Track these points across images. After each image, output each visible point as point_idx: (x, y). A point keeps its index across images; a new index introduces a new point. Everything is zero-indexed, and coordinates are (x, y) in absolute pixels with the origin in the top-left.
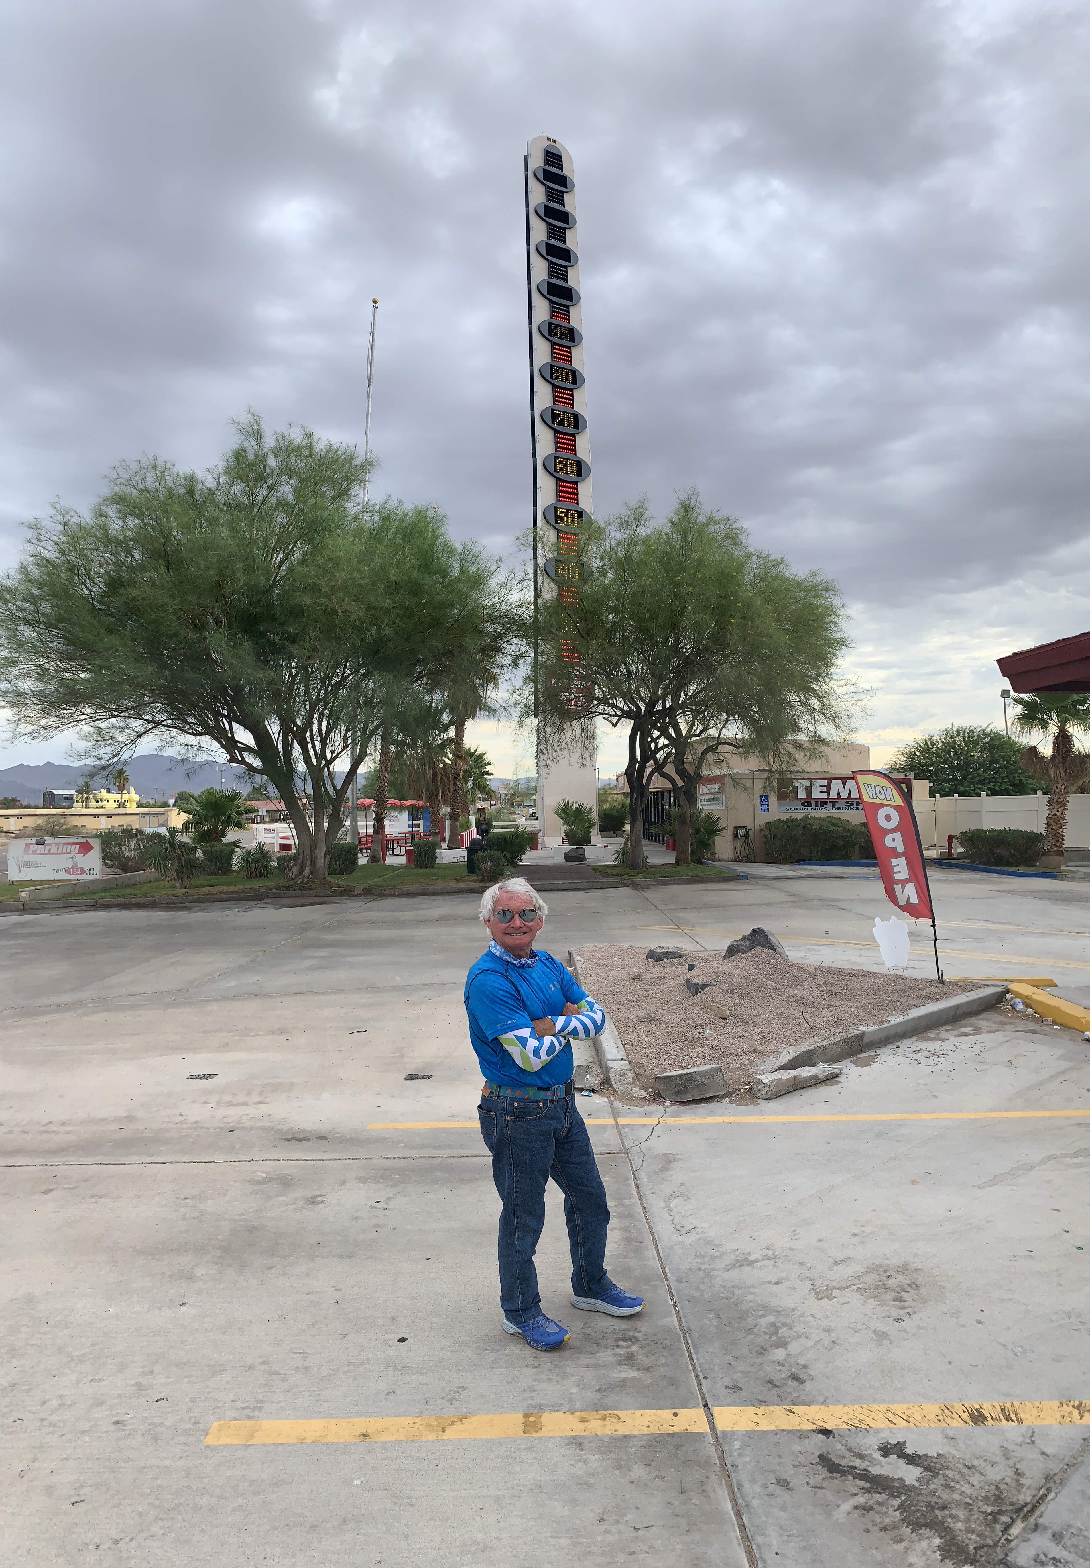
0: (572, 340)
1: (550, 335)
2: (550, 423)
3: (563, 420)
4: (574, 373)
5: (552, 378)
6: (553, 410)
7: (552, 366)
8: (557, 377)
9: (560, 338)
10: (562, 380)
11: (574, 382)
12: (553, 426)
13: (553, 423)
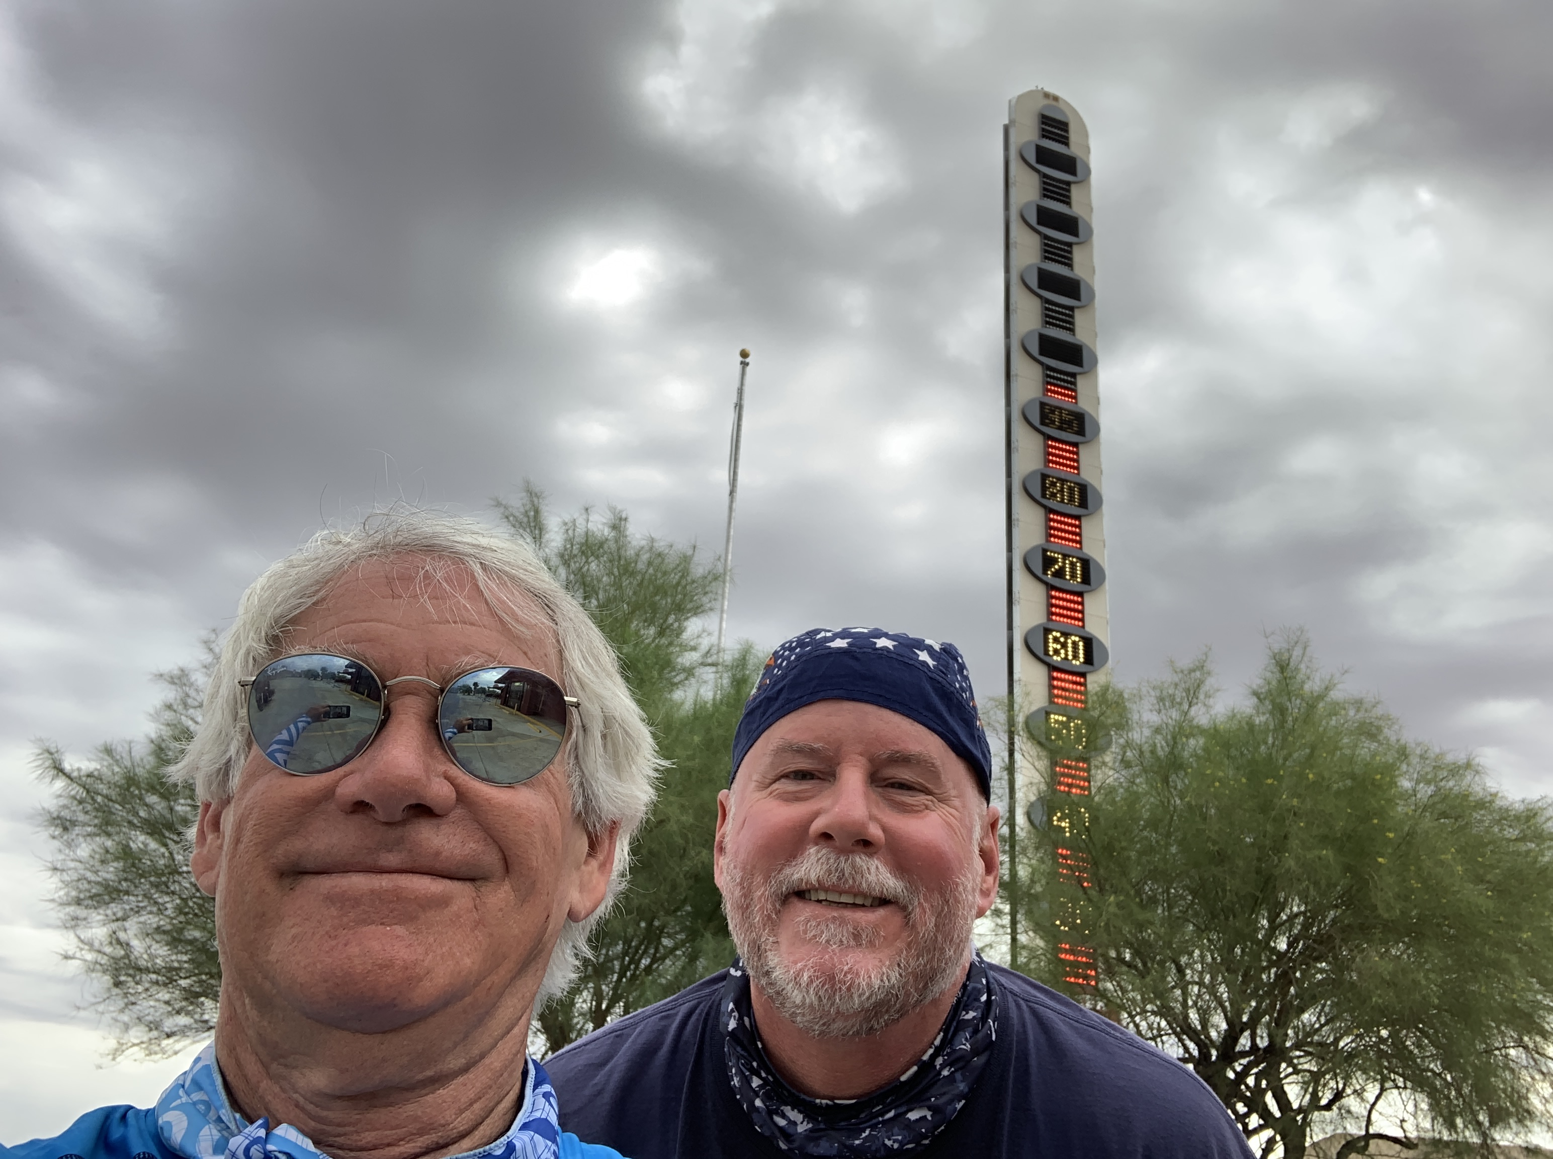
0: (1081, 432)
1: (1043, 423)
2: (1039, 572)
3: (1062, 569)
4: (1083, 488)
5: (1044, 495)
6: (1045, 551)
7: (1044, 477)
8: (1053, 495)
9: (1060, 428)
10: (1062, 501)
11: (1083, 504)
12: (1044, 577)
13: (1045, 573)
